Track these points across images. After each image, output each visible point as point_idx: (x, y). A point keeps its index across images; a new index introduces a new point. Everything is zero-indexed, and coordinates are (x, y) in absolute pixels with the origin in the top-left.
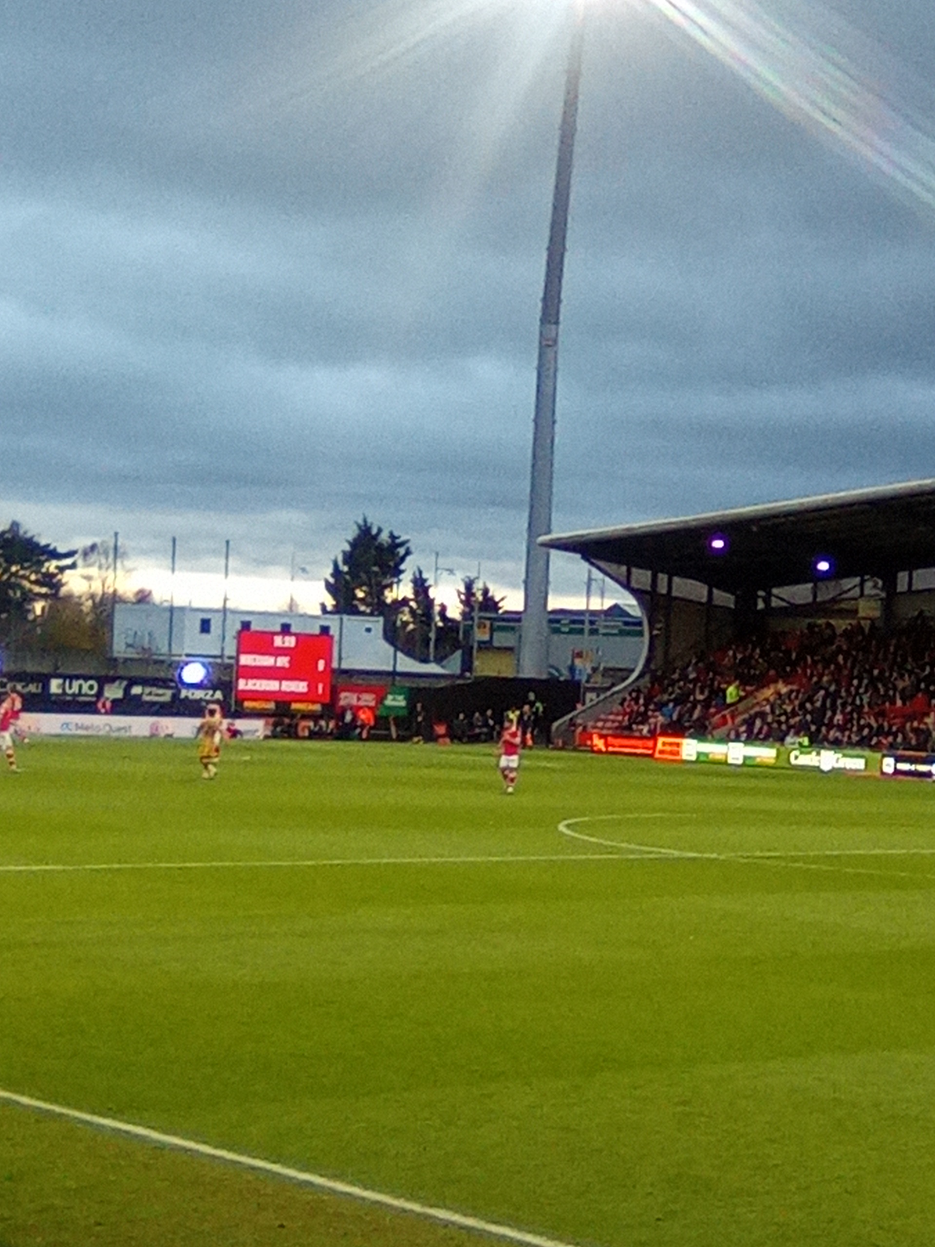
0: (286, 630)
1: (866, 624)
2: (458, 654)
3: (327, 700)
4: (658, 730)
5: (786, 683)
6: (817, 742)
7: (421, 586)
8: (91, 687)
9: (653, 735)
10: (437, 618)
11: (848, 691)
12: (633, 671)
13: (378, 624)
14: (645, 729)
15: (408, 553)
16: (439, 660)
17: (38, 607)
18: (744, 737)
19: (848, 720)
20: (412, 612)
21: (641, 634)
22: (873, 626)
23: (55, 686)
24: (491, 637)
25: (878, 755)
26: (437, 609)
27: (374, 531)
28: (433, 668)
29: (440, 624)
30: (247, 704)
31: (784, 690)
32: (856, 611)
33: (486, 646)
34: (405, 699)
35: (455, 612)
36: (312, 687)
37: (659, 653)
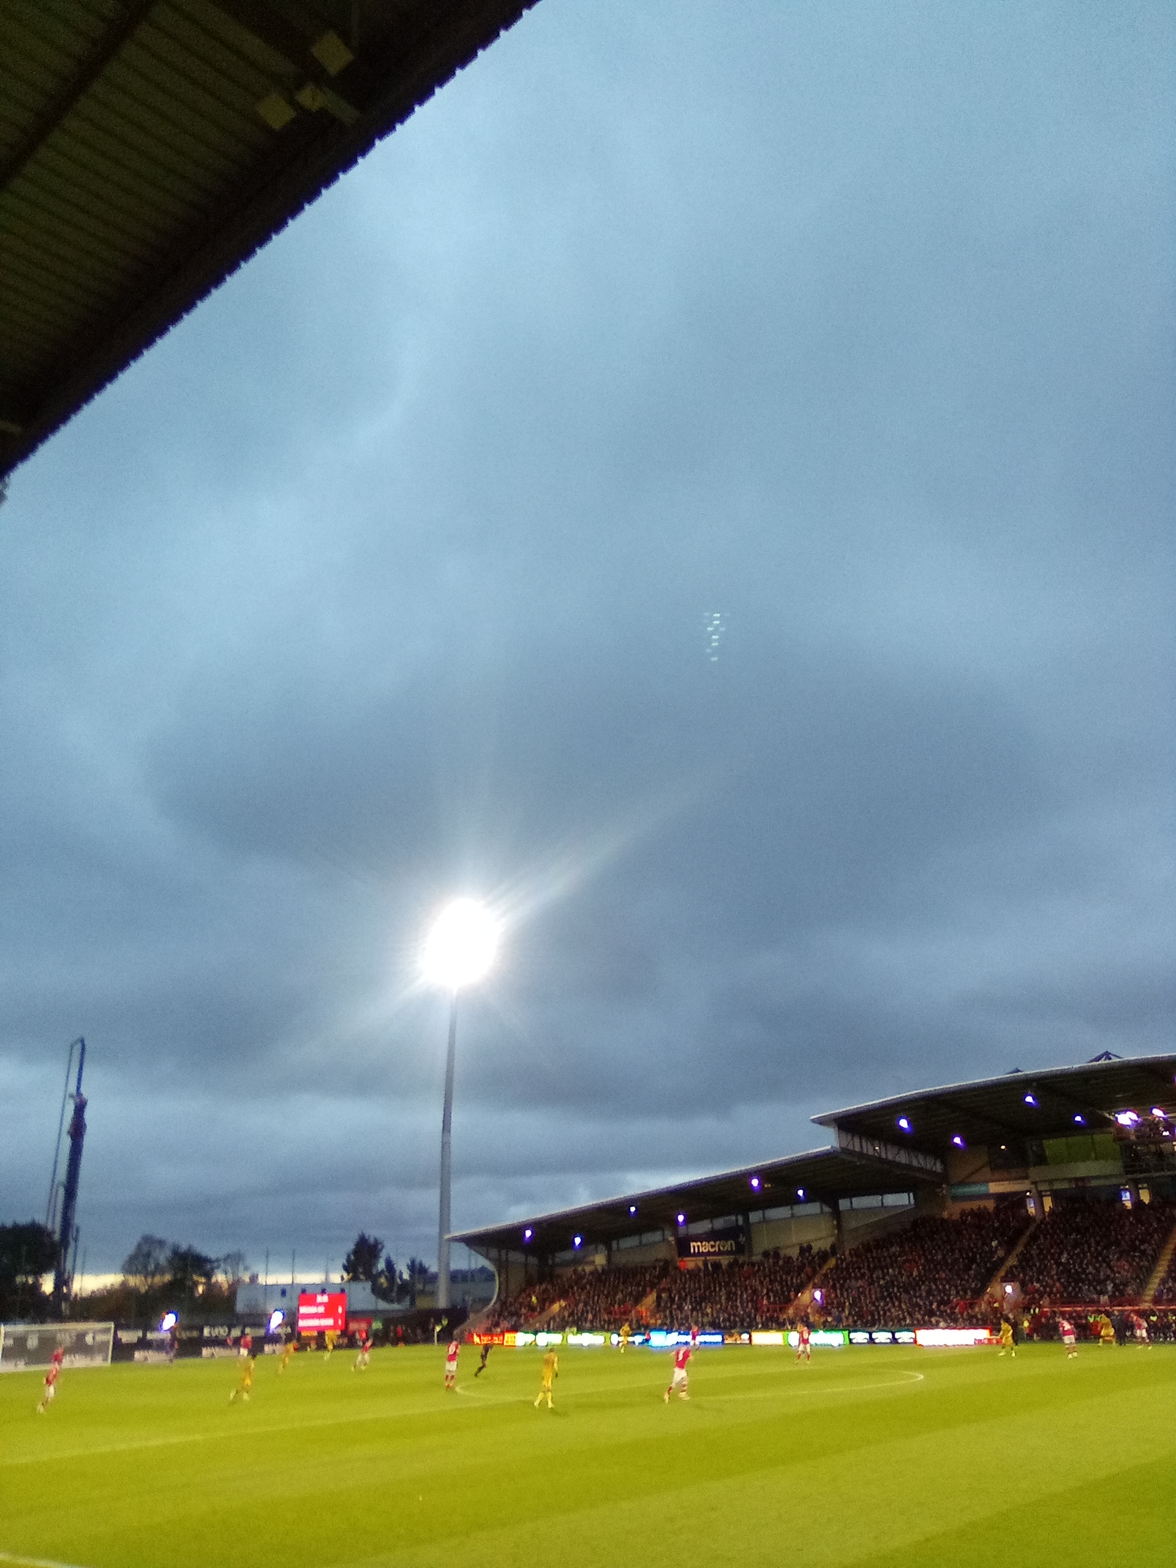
0: (323, 1292)
1: (600, 1269)
2: (408, 1298)
3: (343, 1328)
4: (505, 1330)
5: (564, 1301)
6: (581, 1330)
7: (390, 1265)
8: (225, 1332)
9: (503, 1333)
10: (398, 1280)
11: (593, 1301)
12: (491, 1300)
13: (368, 1285)
14: (499, 1330)
15: (383, 1247)
16: (399, 1301)
17: (200, 1289)
18: (545, 1330)
19: (594, 1316)
20: (386, 1277)
21: (495, 1280)
22: (603, 1270)
23: (206, 1332)
24: (424, 1286)
25: (609, 1334)
26: (397, 1273)
27: (367, 1237)
28: (396, 1306)
29: (400, 1283)
30: (304, 1334)
31: (564, 1305)
32: (594, 1262)
33: (422, 1292)
34: (383, 1325)
35: (406, 1276)
36: (336, 1322)
37: (503, 1291)
